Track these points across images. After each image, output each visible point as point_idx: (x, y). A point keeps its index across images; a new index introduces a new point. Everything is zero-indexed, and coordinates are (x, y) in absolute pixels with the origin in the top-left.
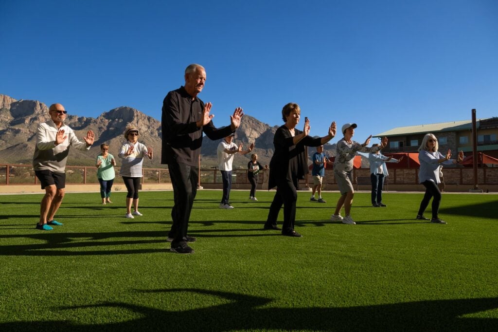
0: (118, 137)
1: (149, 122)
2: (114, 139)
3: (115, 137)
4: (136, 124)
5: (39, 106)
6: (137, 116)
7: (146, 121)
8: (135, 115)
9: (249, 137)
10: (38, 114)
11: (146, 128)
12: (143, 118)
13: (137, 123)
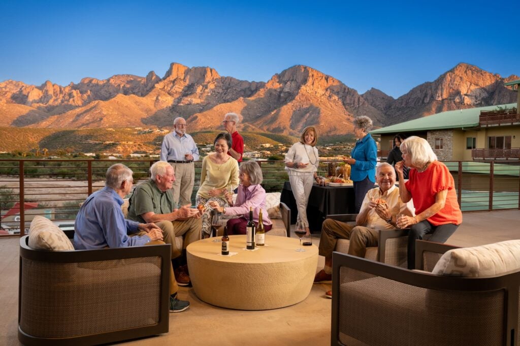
0: (289, 104)
1: (327, 82)
2: (285, 106)
3: (286, 104)
4: (312, 86)
5: (210, 73)
6: (313, 76)
7: (324, 80)
8: (310, 74)
9: (466, 95)
10: (209, 82)
11: (323, 90)
12: (319, 78)
13: (313, 84)
